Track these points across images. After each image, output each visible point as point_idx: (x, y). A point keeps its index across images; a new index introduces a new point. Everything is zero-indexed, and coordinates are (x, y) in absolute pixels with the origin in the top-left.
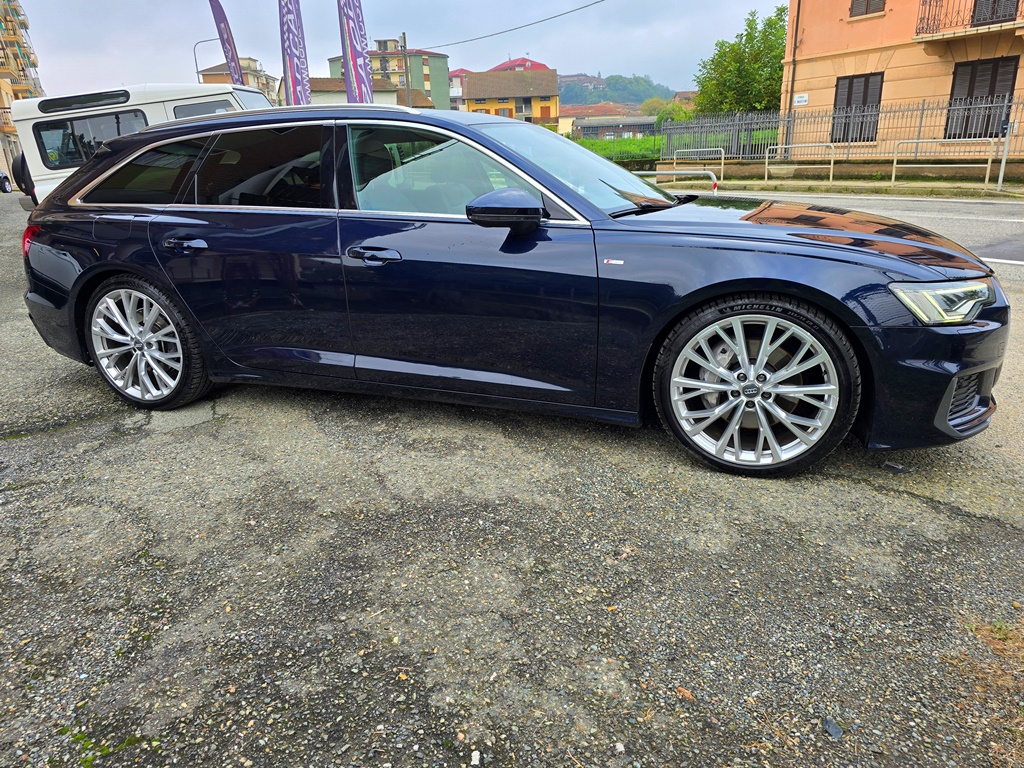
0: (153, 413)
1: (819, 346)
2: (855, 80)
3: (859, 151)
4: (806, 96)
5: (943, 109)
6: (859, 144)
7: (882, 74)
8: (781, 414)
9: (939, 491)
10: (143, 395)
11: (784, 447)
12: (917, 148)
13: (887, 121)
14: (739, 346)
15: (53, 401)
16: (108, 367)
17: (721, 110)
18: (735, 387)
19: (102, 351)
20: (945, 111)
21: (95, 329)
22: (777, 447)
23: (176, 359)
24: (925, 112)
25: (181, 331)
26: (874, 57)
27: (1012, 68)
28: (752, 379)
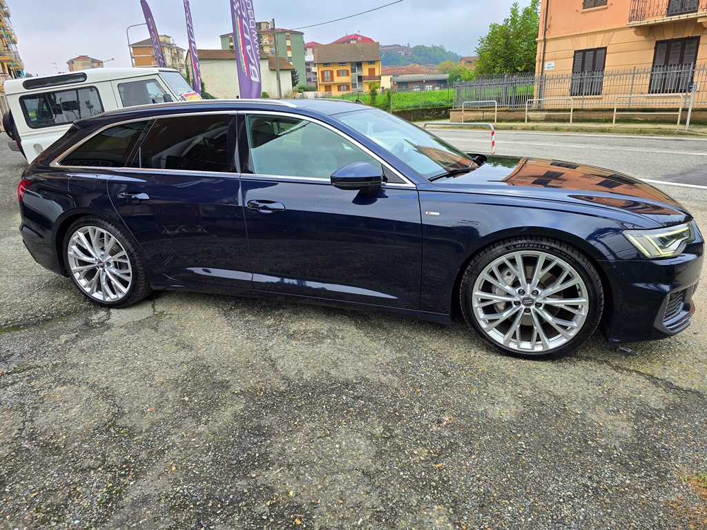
0: (112, 310)
1: (575, 273)
2: (587, 53)
3: (590, 102)
4: (553, 63)
5: (647, 73)
6: (590, 97)
7: (605, 48)
8: (549, 318)
9: (657, 369)
10: (104, 298)
11: (551, 340)
12: (630, 101)
13: (609, 82)
14: (519, 271)
15: (41, 301)
16: (80, 279)
17: (494, 72)
18: (517, 299)
19: (75, 268)
20: (649, 75)
21: (70, 253)
22: (546, 339)
23: (128, 273)
24: (636, 76)
25: (131, 255)
26: (600, 36)
27: (695, 45)
28: (528, 294)
